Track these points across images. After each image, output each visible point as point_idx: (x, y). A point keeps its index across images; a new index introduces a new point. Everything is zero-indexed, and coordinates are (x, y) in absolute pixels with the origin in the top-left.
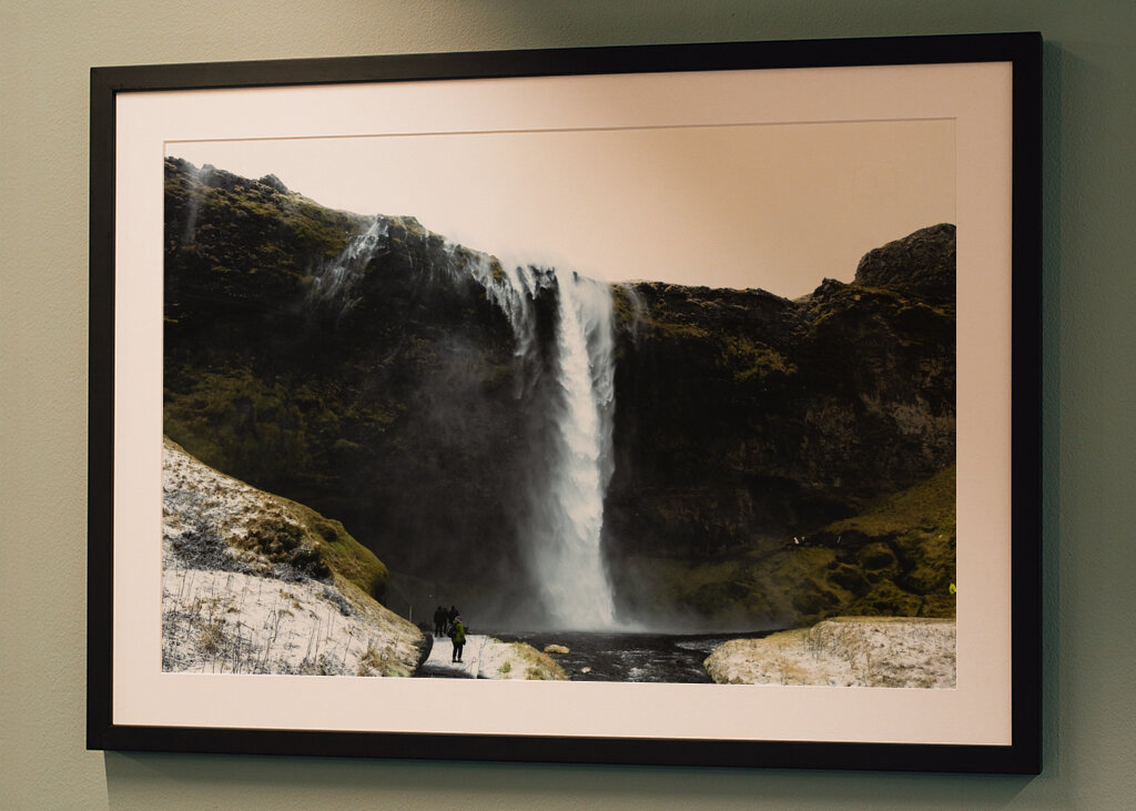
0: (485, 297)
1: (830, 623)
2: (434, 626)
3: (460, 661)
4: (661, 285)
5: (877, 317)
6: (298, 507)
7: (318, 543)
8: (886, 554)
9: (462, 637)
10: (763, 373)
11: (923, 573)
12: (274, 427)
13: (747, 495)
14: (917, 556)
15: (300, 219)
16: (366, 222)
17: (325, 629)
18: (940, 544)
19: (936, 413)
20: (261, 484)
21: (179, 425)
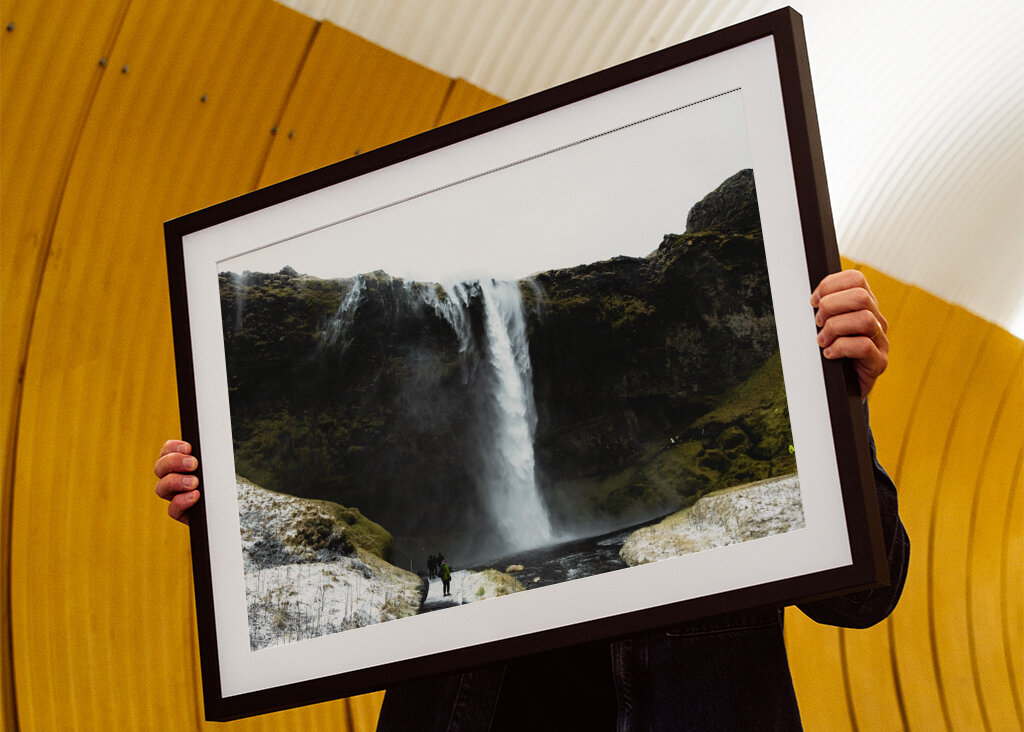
0: (435, 315)
1: (706, 499)
2: (428, 571)
3: (449, 595)
4: (552, 272)
5: (706, 254)
6: (328, 504)
7: (344, 528)
8: (739, 434)
9: (449, 575)
10: (632, 318)
11: (768, 442)
12: (306, 449)
13: (633, 414)
14: (761, 430)
15: (308, 293)
16: (351, 283)
17: (355, 593)
18: (776, 416)
19: (759, 314)
20: (302, 494)
21: (245, 464)
